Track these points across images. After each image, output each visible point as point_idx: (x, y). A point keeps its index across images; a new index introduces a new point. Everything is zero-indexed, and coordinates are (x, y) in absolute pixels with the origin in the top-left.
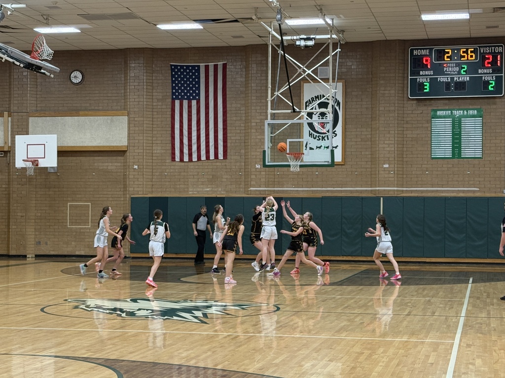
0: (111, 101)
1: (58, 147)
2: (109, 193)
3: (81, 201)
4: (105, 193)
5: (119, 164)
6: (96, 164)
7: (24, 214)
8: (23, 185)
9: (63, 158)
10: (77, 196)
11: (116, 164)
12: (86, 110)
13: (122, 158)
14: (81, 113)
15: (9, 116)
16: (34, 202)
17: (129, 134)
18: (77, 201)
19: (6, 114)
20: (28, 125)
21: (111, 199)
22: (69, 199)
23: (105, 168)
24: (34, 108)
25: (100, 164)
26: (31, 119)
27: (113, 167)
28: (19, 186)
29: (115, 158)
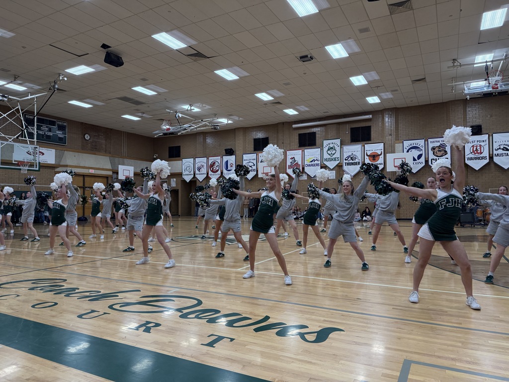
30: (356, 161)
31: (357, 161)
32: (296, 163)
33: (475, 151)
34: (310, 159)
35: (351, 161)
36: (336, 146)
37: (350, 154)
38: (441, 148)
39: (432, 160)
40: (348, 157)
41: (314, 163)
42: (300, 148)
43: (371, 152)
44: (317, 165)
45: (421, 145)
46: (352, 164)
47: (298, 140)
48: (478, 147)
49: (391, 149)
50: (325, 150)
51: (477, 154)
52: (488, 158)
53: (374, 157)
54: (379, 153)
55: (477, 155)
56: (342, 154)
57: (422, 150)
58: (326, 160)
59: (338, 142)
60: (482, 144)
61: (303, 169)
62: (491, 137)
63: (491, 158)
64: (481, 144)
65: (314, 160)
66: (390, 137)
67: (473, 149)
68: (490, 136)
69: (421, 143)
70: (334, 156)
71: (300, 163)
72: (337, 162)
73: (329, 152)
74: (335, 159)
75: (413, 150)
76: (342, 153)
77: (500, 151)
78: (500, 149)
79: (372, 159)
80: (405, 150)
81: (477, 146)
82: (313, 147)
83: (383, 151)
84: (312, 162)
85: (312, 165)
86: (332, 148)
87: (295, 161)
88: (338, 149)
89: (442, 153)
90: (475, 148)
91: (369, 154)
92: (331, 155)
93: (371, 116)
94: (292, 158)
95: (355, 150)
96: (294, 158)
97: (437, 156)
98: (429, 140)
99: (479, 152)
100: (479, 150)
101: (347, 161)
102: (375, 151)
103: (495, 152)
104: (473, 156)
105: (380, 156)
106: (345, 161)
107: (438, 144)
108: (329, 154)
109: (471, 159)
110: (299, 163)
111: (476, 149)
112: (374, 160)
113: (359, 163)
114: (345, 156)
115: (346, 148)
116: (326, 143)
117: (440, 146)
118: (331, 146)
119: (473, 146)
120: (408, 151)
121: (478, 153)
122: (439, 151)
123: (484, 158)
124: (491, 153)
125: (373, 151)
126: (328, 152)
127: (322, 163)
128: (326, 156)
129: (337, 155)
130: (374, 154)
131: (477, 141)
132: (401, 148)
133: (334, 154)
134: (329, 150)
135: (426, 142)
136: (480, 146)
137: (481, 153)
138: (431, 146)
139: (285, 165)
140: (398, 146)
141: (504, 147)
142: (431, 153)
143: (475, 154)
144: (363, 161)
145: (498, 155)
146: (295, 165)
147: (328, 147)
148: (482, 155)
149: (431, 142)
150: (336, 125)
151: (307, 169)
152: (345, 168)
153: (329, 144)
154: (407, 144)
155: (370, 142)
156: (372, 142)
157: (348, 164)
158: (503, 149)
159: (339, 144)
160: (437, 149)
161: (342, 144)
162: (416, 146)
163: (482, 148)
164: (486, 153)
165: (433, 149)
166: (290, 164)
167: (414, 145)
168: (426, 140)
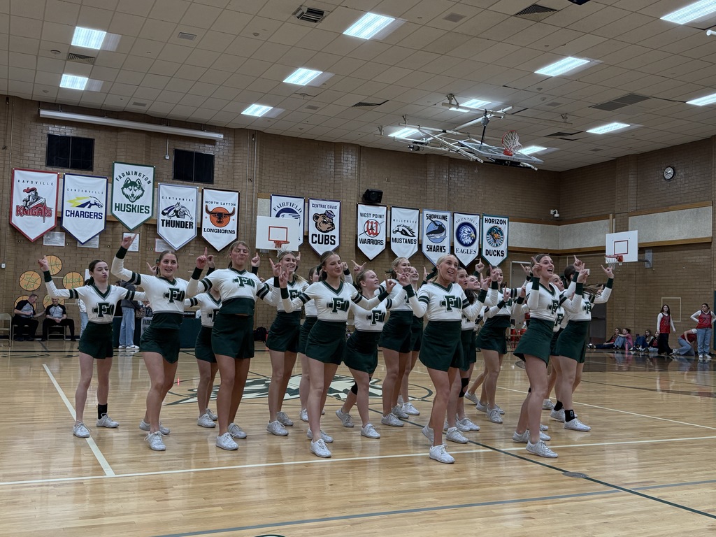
0: (699, 193)
1: (639, 244)
2: (697, 287)
3: (672, 295)
4: (694, 287)
5: (706, 257)
6: (685, 258)
7: (624, 308)
8: (623, 281)
9: (657, 254)
10: (670, 290)
11: (703, 257)
12: (676, 204)
13: (709, 250)
14: (671, 207)
15: (614, 217)
16: (634, 297)
17: (713, 224)
18: (668, 296)
19: (611, 216)
20: (628, 224)
21: (699, 293)
22: (663, 293)
23: (694, 261)
24: (635, 208)
25: (689, 258)
26: (630, 219)
27: (701, 260)
28: (621, 282)
29: (702, 250)
30: (185, 220)
31: (187, 219)
32: (42, 205)
33: (370, 231)
34: (78, 199)
35: (175, 219)
36: (144, 182)
37: (173, 203)
38: (327, 219)
39: (313, 235)
40: (170, 209)
41: (89, 210)
42: (50, 169)
43: (215, 206)
44: (97, 215)
45: (298, 208)
46: (177, 224)
47: (44, 149)
48: (374, 225)
49: (250, 206)
50: (118, 184)
51: (372, 235)
52: (384, 242)
53: (220, 217)
54: (230, 212)
55: (372, 237)
56: (155, 201)
57: (299, 216)
58: (119, 207)
59: (148, 172)
60: (379, 220)
61: (59, 219)
62: (389, 212)
63: (388, 244)
64: (376, 219)
65: (88, 204)
66: (251, 184)
67: (368, 226)
68: (389, 210)
69: (298, 203)
70: (138, 203)
71: (51, 204)
72: (144, 217)
73: (127, 191)
74: (140, 209)
75: (286, 214)
76: (155, 197)
77: (399, 235)
78: (398, 231)
79: (215, 219)
80: (274, 213)
81: (372, 223)
82: (84, 172)
83: (236, 207)
84: (83, 206)
85: (83, 215)
86: (133, 184)
87: (38, 198)
88: (148, 188)
89: (328, 225)
90: (370, 225)
91: (210, 210)
92: (132, 199)
93: (222, 136)
94: (28, 191)
95: (184, 195)
96: (34, 189)
97: (321, 231)
98: (312, 202)
99: (375, 232)
100: (375, 228)
101: (166, 218)
102: (222, 206)
103: (393, 236)
104: (367, 238)
105: (232, 218)
106: (162, 217)
107: (322, 211)
108: (127, 197)
109: (364, 241)
110: (48, 205)
111: (372, 226)
112: (219, 222)
113: (191, 224)
114: (163, 206)
115: (166, 190)
116: (119, 169)
117: (325, 214)
118: (133, 178)
119: (368, 222)
120: (278, 216)
121: (374, 234)
122: (324, 222)
123: (379, 242)
124: (388, 236)
125: (219, 205)
126: (125, 190)
127: (109, 214)
128: (119, 198)
129: (146, 200)
130: (220, 211)
131: (373, 215)
132: (267, 208)
133: (138, 198)
134: (126, 186)
135: (306, 204)
136: (377, 223)
137: (377, 234)
138: (313, 211)
139: (6, 203)
140: (262, 203)
141: (403, 230)
142: (312, 223)
143: (370, 234)
144: (199, 221)
145: (395, 240)
146: (36, 207)
147: (124, 179)
148: (377, 238)
149: (314, 206)
150: (144, 135)
151: (68, 223)
152: (162, 230)
153: (128, 174)
154: (278, 201)
155: (211, 186)
156: (215, 186)
157: (169, 224)
158: (402, 233)
159: (151, 179)
160: (321, 219)
161: (157, 179)
162: (291, 207)
163: (378, 226)
164: (382, 237)
165: (316, 217)
166: (21, 204)
167: (289, 207)
168: (307, 201)
